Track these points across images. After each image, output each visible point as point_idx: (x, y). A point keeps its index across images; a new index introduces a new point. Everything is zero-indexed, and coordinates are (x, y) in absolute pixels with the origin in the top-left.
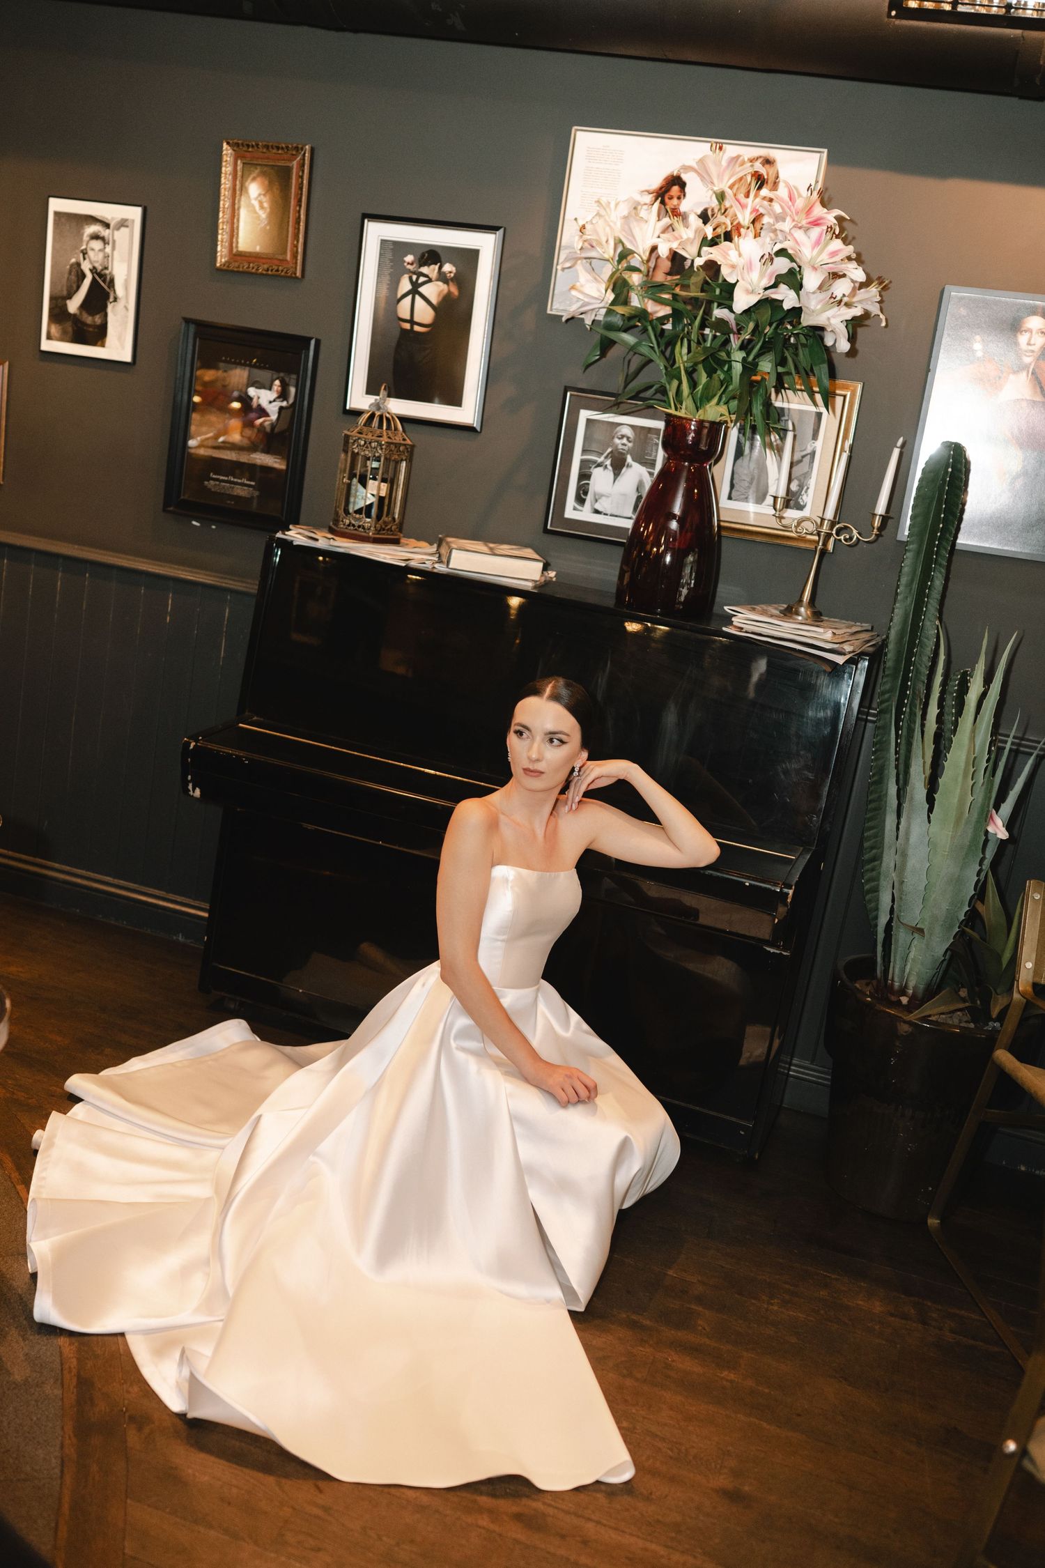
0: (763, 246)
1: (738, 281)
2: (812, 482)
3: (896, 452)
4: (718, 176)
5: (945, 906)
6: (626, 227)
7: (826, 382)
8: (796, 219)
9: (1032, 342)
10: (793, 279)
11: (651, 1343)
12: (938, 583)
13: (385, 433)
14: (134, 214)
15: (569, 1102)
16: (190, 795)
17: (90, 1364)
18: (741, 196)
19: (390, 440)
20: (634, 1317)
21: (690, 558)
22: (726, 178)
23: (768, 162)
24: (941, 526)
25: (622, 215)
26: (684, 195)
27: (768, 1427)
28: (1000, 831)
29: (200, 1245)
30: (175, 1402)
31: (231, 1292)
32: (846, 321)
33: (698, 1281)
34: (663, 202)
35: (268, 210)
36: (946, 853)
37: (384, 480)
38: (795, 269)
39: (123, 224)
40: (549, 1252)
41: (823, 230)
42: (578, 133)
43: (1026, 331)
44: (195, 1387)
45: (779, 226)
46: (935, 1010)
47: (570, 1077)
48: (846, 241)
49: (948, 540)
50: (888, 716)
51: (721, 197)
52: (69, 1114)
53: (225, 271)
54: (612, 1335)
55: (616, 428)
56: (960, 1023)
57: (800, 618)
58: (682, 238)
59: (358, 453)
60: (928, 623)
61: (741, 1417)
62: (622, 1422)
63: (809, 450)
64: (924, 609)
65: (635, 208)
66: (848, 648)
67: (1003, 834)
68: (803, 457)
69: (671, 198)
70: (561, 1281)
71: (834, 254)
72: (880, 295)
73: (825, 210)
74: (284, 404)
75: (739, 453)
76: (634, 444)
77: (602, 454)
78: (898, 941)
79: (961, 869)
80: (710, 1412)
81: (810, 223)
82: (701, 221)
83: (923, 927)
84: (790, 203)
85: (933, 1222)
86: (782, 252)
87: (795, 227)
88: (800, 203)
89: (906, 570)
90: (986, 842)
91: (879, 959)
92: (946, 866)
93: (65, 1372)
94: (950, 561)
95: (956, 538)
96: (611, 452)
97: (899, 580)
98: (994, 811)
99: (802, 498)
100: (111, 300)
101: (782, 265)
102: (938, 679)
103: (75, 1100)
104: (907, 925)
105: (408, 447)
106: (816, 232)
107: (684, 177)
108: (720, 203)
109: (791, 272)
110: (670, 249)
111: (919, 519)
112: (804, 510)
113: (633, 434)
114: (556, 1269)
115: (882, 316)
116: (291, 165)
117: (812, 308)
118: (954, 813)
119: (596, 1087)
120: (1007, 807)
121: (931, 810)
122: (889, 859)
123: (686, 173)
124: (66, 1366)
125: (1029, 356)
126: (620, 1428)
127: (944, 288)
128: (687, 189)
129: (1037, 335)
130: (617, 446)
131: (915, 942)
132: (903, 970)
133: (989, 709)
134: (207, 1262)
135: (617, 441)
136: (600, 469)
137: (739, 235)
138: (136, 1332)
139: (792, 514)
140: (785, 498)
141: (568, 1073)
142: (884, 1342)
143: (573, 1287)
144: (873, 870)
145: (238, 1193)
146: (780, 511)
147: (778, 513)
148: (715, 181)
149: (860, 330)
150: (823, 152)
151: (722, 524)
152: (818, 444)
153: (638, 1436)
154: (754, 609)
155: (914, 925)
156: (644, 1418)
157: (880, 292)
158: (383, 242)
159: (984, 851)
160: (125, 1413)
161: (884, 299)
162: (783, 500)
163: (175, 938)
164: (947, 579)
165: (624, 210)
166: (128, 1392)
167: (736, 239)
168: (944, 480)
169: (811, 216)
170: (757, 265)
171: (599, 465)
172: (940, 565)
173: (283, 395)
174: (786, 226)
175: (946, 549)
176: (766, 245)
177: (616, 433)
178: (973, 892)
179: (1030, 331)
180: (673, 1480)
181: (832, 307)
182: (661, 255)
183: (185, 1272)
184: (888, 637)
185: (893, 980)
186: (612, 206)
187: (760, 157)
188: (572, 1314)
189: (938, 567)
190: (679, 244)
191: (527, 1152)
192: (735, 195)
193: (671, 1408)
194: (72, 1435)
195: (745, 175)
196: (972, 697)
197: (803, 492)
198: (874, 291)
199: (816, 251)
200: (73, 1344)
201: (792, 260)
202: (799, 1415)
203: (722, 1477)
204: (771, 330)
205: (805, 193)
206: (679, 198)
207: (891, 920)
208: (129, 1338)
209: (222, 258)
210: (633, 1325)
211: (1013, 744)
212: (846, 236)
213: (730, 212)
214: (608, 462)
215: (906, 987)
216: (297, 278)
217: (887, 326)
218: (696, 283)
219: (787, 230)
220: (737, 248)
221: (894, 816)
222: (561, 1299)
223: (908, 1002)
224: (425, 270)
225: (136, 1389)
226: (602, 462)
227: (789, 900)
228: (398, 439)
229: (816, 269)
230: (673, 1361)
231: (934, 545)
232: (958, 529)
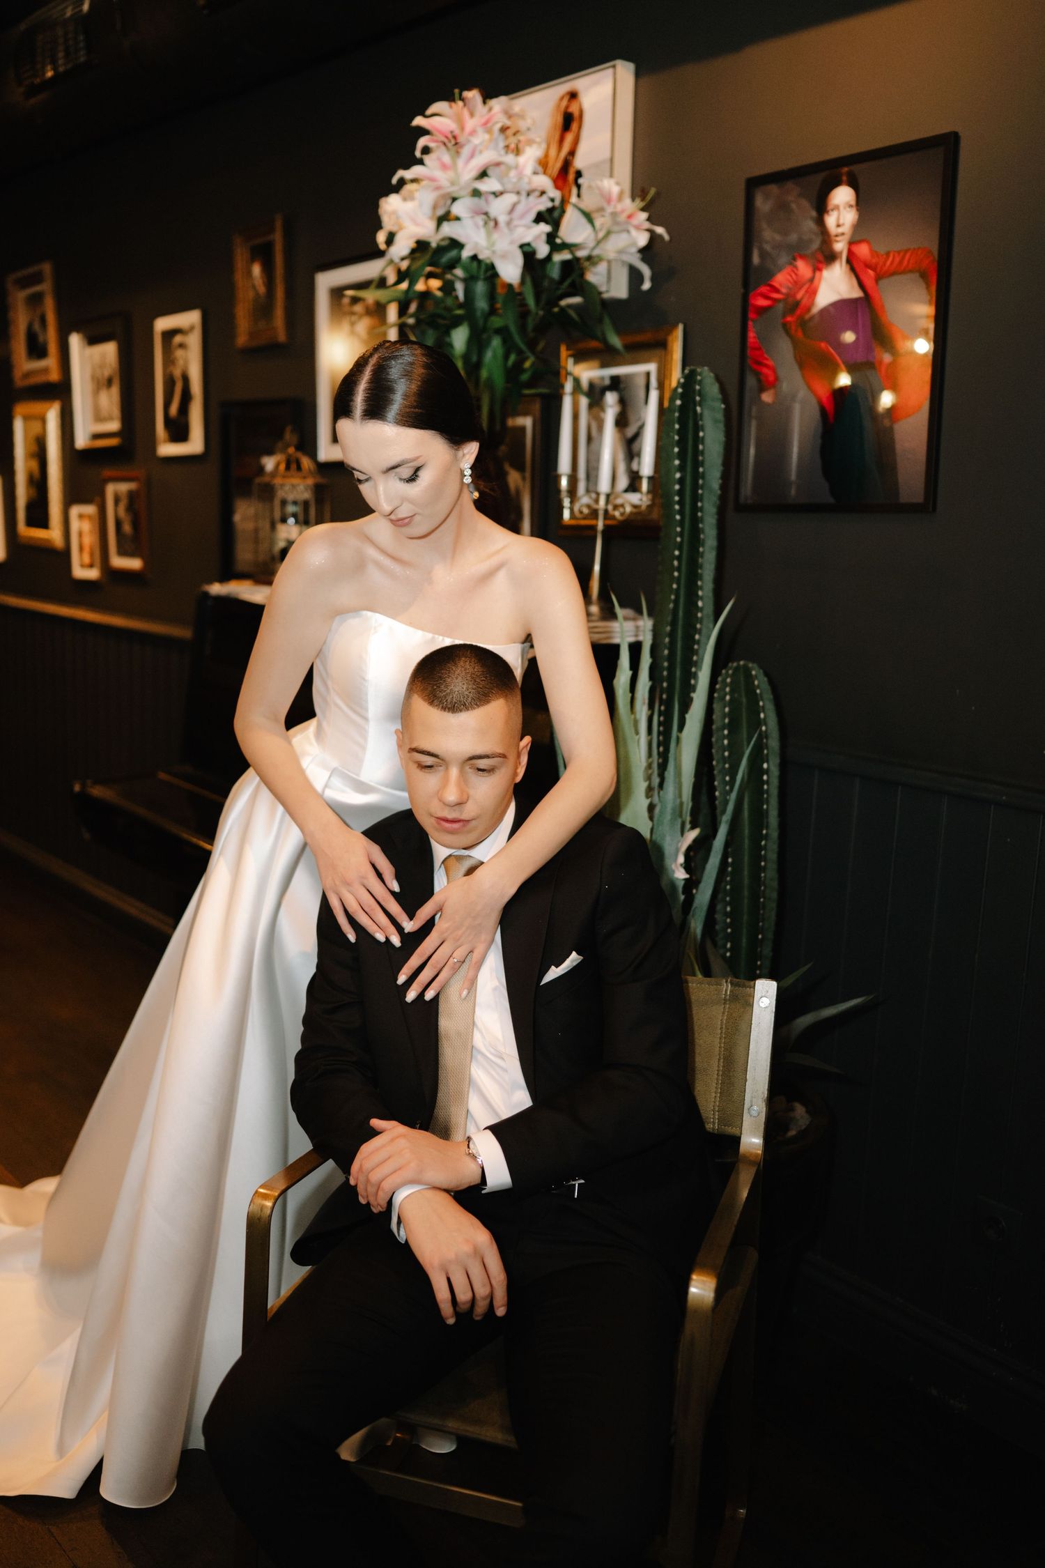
23: (573, 96)
39: (192, 328)
43: (832, 210)
105: (318, 485)
125: (839, 242)
129: (845, 212)
158: (331, 291)
179: (837, 208)
187: (567, 92)
216: (284, 343)
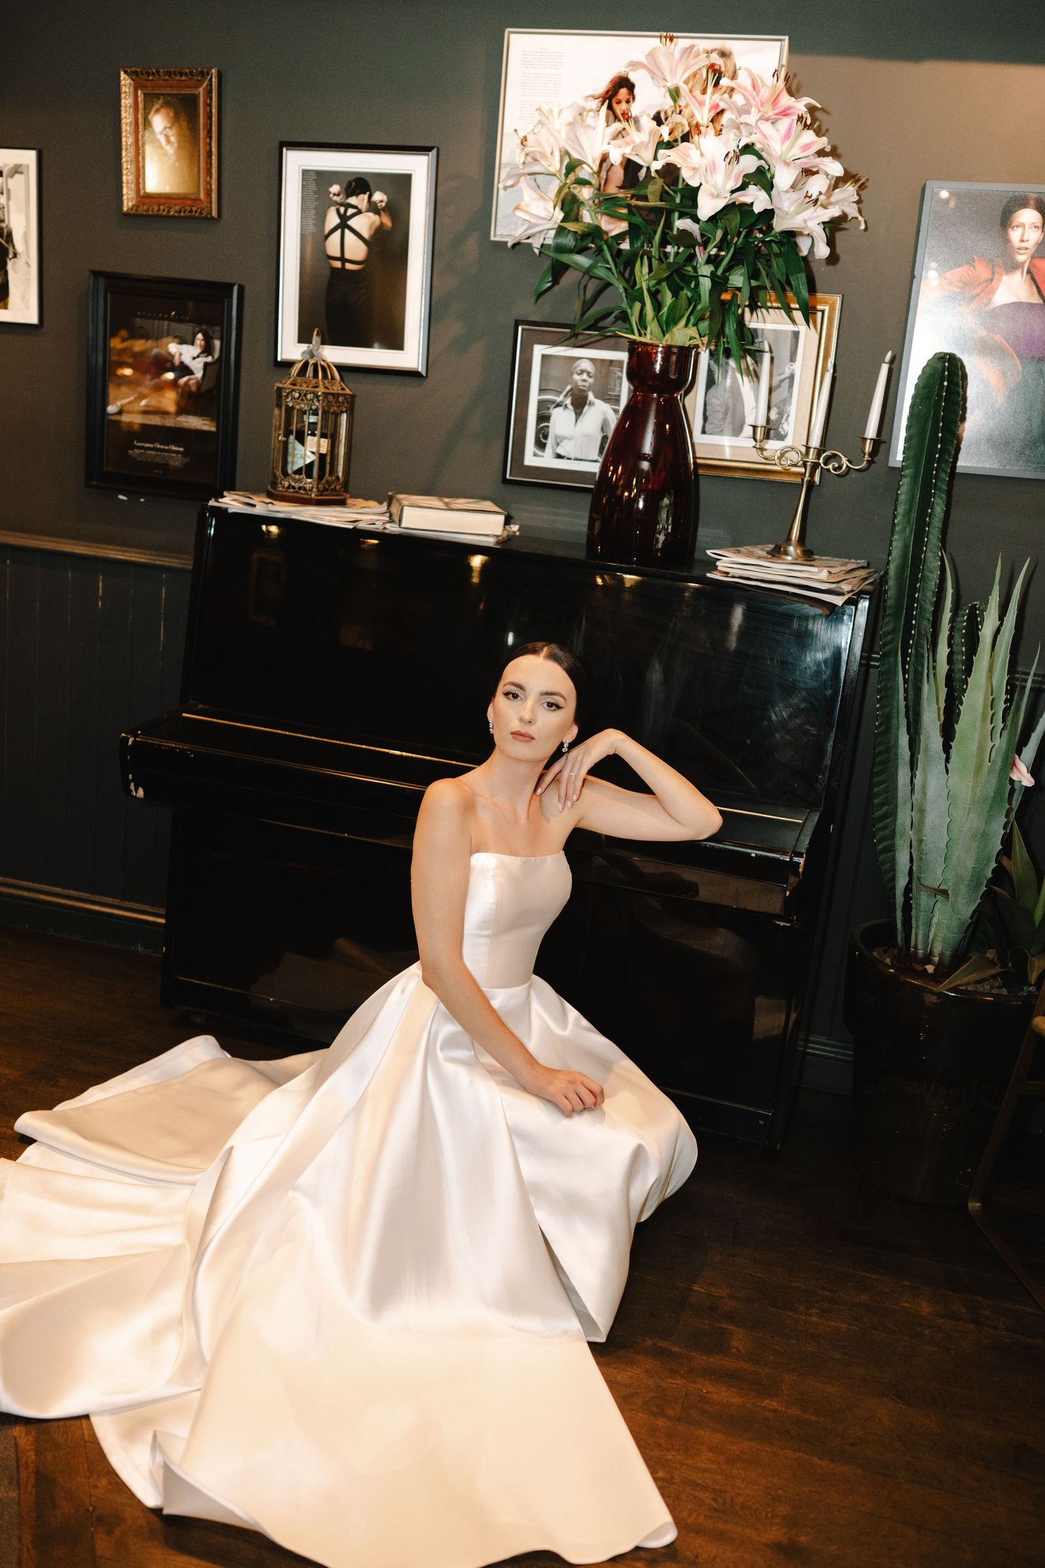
0: (726, 143)
1: (701, 184)
2: (792, 409)
3: (885, 369)
4: (671, 71)
5: (970, 864)
6: (572, 135)
7: (805, 293)
8: (761, 110)
9: (1025, 238)
10: (762, 178)
11: (682, 1372)
12: (939, 509)
13: (321, 383)
14: (28, 158)
15: (573, 1110)
16: (133, 796)
17: (50, 1455)
18: (697, 93)
19: (327, 391)
20: (661, 1344)
21: (666, 501)
22: (679, 72)
23: (724, 54)
24: (939, 446)
25: (567, 122)
26: (634, 98)
27: (820, 1462)
28: (1025, 777)
29: (171, 1301)
30: (150, 1497)
31: (208, 1357)
32: (823, 223)
33: (728, 1294)
34: (610, 108)
35: (176, 145)
36: (968, 806)
37: (323, 436)
38: (763, 167)
39: (17, 170)
40: (561, 1275)
41: (793, 120)
42: (512, 36)
43: (1017, 226)
44: (170, 1479)
45: (744, 118)
46: (964, 978)
47: (573, 1082)
48: (819, 133)
49: (947, 461)
50: (892, 660)
51: (675, 94)
52: (19, 1160)
53: (132, 216)
54: (638, 1367)
55: (574, 362)
56: (992, 988)
57: (789, 558)
58: (634, 142)
59: (293, 407)
60: (930, 555)
61: (789, 1453)
62: (657, 1473)
63: (787, 373)
64: (926, 539)
65: (580, 114)
66: (846, 587)
67: (1028, 781)
68: (781, 381)
69: (619, 102)
70: (576, 1307)
71: (806, 147)
72: (858, 194)
73: (793, 99)
74: (209, 359)
75: (711, 382)
76: (595, 379)
77: (561, 392)
78: (920, 905)
79: (986, 823)
80: (754, 1450)
81: (777, 114)
82: (655, 123)
83: (946, 888)
84: (754, 93)
85: (974, 1205)
86: (748, 149)
87: (761, 119)
88: (765, 93)
89: (902, 498)
90: (1012, 791)
91: (899, 926)
92: (970, 822)
93: (22, 1469)
94: (950, 485)
95: (956, 459)
96: (571, 390)
97: (896, 509)
98: (1017, 756)
99: (782, 428)
100: (11, 255)
101: (749, 164)
102: (947, 615)
103: (28, 1141)
104: (929, 887)
105: (348, 397)
106: (785, 123)
107: (633, 77)
108: (675, 100)
109: (760, 171)
110: (623, 156)
111: (914, 441)
112: (786, 440)
113: (594, 368)
114: (571, 1295)
115: (860, 218)
116: (197, 92)
117: (786, 209)
118: (975, 761)
119: (602, 1091)
120: (1030, 751)
121: (947, 760)
122: (904, 817)
123: (635, 70)
124: (23, 1461)
125: (1022, 254)
126: (655, 1479)
127: (925, 185)
128: (636, 91)
129: (1030, 230)
130: (577, 382)
131: (938, 905)
132: (926, 936)
133: (1004, 645)
134: (180, 1321)
135: (576, 377)
136: (560, 409)
137: (700, 133)
138: (101, 1412)
139: (773, 446)
140: (765, 427)
141: (570, 1079)
142: (936, 1349)
143: (590, 1314)
144: (885, 828)
145: (212, 1239)
146: (761, 442)
147: (758, 443)
148: (668, 77)
149: (839, 235)
150: (784, 40)
151: (699, 461)
152: (797, 367)
153: (676, 1487)
154: (739, 552)
155: (936, 887)
156: (682, 1464)
157: (857, 191)
158: (306, 173)
159: (1010, 802)
160: (92, 1513)
161: (863, 198)
162: (763, 429)
163: (133, 948)
164: (948, 505)
165: (568, 116)
166: (95, 1487)
167: (696, 137)
168: (940, 395)
169: (778, 106)
170: (722, 165)
171: (558, 405)
172: (940, 490)
173: (207, 350)
174: (751, 118)
175: (945, 472)
176: (730, 141)
177: (575, 369)
178: (1001, 847)
179: (1023, 225)
180: (720, 1537)
181: (806, 209)
182: (614, 163)
183: (157, 1334)
184: (886, 573)
185: (916, 947)
186: (555, 113)
187: (715, 50)
188: (593, 1346)
189: (938, 492)
190: (632, 150)
191: (530, 1169)
192: (691, 91)
193: (711, 1450)
194: (30, 1547)
195: (700, 69)
196: (986, 632)
197: (783, 421)
198: (850, 190)
199: (787, 144)
200: (31, 1433)
201: (760, 157)
202: (852, 1445)
203: (775, 1528)
204: (741, 239)
205: (770, 81)
206: (628, 102)
207: (910, 882)
208: (94, 1420)
209: (128, 202)
210: (661, 1354)
211: (1033, 681)
212: (819, 126)
213: (686, 112)
214: (568, 401)
215: (931, 953)
216: (213, 218)
217: (866, 229)
218: (655, 191)
219: (753, 123)
220: (698, 147)
221: (908, 769)
222: (579, 1330)
223: (934, 970)
224: (353, 200)
225: (104, 1482)
226: (561, 402)
227: (801, 870)
228: (336, 389)
229: (789, 165)
230: (707, 1392)
231: (933, 469)
232: (958, 449)
